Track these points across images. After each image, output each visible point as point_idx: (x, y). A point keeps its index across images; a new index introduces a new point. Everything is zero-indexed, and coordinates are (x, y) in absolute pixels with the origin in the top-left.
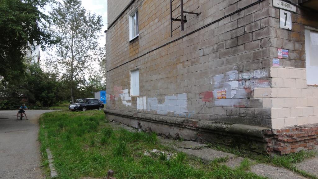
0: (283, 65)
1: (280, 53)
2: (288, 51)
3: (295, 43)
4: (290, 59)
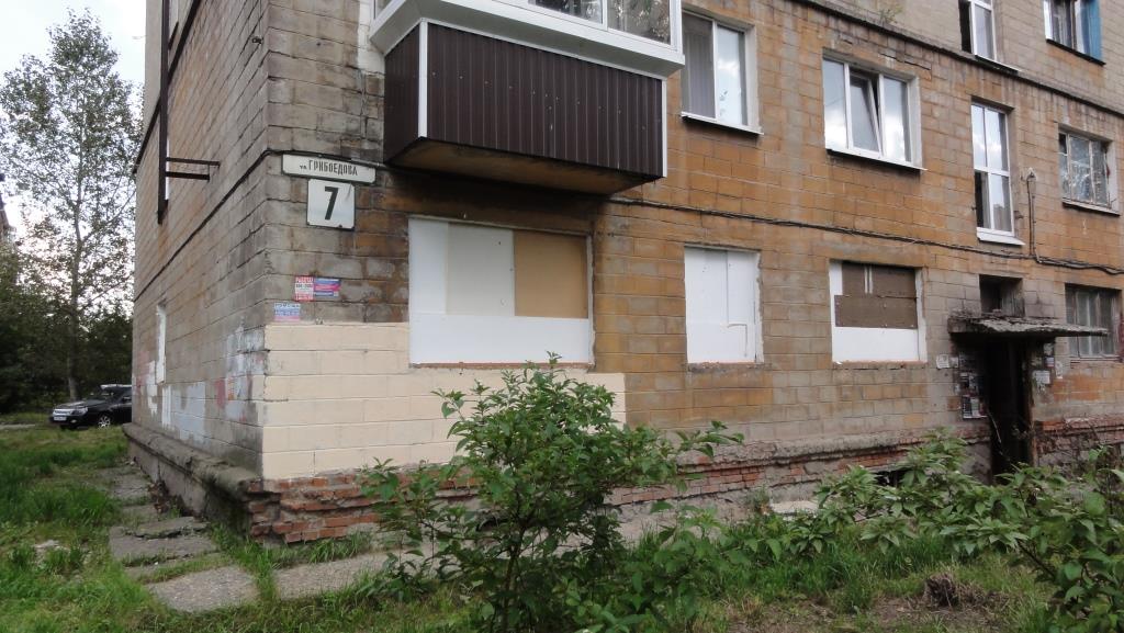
0: (314, 317)
1: (305, 289)
2: (339, 283)
3: (366, 260)
4: (344, 301)
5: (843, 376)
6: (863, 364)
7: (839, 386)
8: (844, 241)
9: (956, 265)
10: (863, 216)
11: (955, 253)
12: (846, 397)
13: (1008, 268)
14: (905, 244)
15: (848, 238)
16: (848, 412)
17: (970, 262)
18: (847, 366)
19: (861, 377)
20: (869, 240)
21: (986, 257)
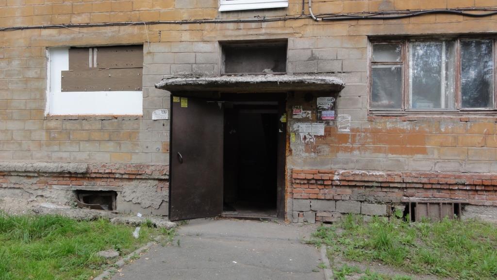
5: (52, 124)
6: (72, 116)
7: (48, 130)
8: (60, 33)
9: (186, 36)
10: (79, 14)
11: (187, 27)
12: (54, 137)
13: (263, 31)
14: (122, 28)
15: (65, 31)
16: (56, 148)
17: (205, 33)
18: (57, 118)
19: (68, 125)
20: (85, 30)
21: (231, 26)
